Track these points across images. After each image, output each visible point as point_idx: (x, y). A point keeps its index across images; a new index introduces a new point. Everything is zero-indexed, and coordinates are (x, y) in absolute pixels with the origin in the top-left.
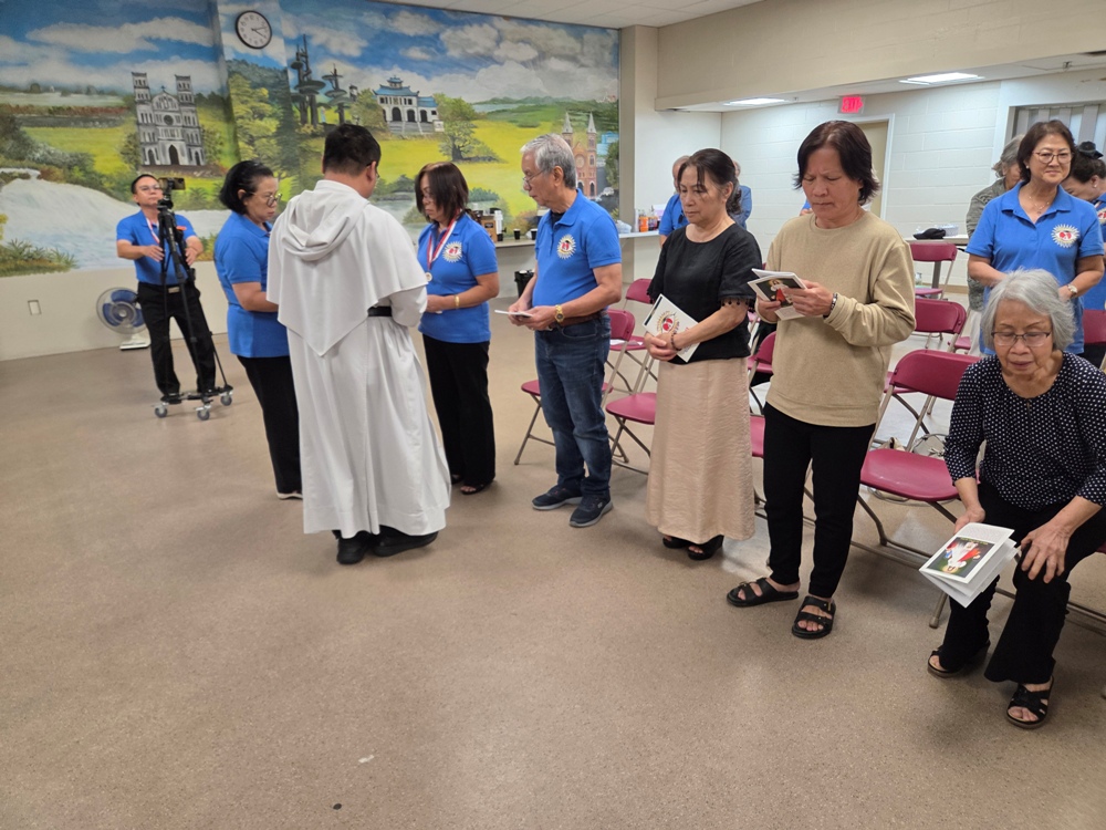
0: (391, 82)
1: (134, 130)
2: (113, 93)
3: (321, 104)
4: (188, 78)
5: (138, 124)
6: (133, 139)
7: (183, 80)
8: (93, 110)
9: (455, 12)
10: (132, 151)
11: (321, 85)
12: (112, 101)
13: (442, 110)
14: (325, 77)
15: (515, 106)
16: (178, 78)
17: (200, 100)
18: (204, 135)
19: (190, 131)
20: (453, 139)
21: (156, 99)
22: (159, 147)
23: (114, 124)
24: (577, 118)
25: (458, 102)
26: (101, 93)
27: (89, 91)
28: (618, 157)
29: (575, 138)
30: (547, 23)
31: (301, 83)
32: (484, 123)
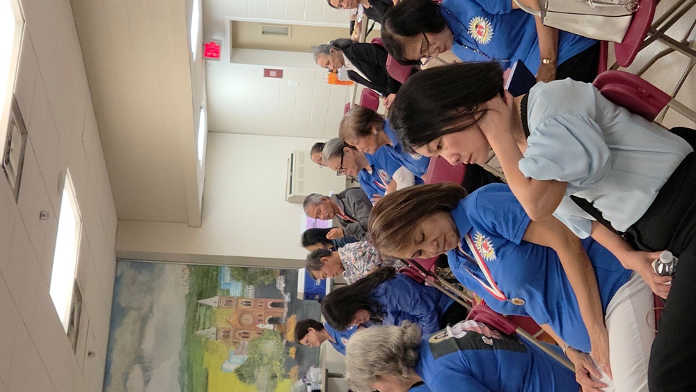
24: (202, 321)
28: (245, 269)
29: (223, 325)
30: (109, 351)
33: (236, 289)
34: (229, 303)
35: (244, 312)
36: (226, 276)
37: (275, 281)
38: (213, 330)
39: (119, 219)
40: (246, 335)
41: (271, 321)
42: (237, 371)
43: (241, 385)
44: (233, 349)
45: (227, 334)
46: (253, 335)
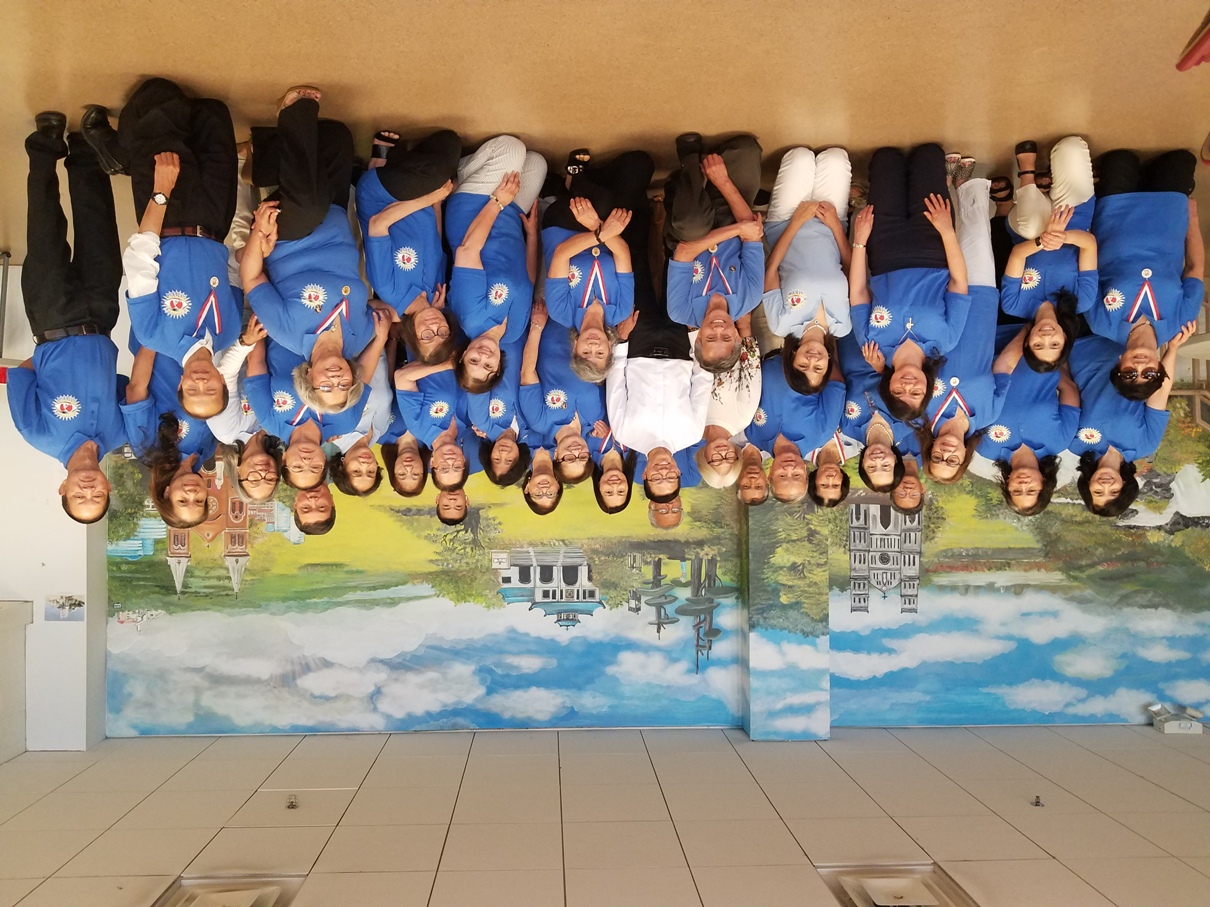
0: (575, 621)
1: (926, 547)
2: (942, 588)
3: (685, 585)
4: (854, 610)
5: (920, 553)
6: (929, 536)
7: (860, 607)
8: (966, 568)
11: (682, 611)
12: (943, 579)
13: (492, 585)
14: (674, 622)
15: (350, 596)
16: (866, 610)
18: (845, 542)
19: (862, 546)
20: (475, 543)
21: (895, 583)
22: (901, 527)
23: (945, 553)
24: (214, 582)
25: (461, 596)
26: (953, 588)
27: (967, 589)
31: (710, 612)
32: (413, 568)
33: (151, 529)
34: (178, 540)
36: (129, 547)
40: (237, 507)
41: (209, 465)
44: (263, 527)
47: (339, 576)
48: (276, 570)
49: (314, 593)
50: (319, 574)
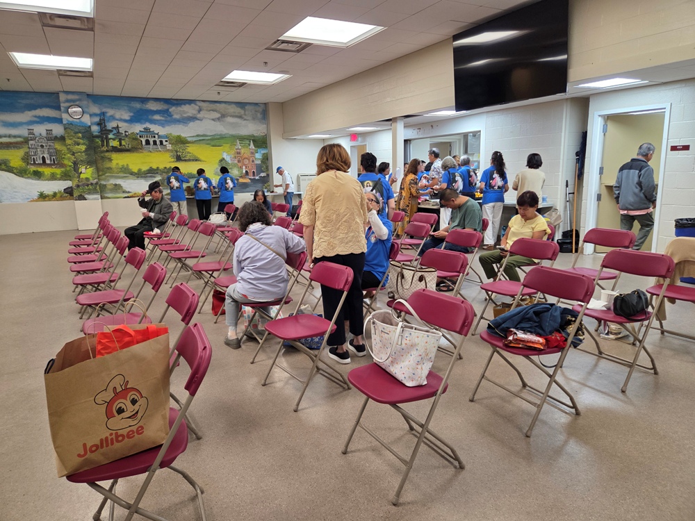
0: (144, 129)
1: (28, 150)
2: (19, 137)
3: (111, 139)
4: (51, 130)
5: (29, 148)
6: (27, 153)
7: (49, 131)
8: (11, 143)
9: (177, 100)
10: (26, 159)
11: (111, 131)
12: (19, 139)
13: (170, 140)
14: (113, 128)
15: (209, 138)
16: (47, 130)
17: (56, 138)
18: (57, 151)
19: (51, 150)
20: (177, 152)
21: (37, 139)
22: (38, 157)
23: (20, 148)
24: (243, 142)
25: (179, 137)
26: (15, 137)
27: (10, 137)
28: (268, 159)
29: (242, 151)
30: (225, 102)
31: (101, 130)
32: (193, 145)
33: (258, 156)
34: (252, 153)
35: (249, 160)
36: (264, 151)
37: (264, 172)
38: (240, 147)
39: (282, 103)
40: (239, 161)
41: (246, 171)
42: (224, 159)
43: (218, 161)
44: (233, 156)
45: (239, 153)
46: (240, 164)
47: (213, 143)
48: (229, 145)
49: (218, 139)
50: (218, 144)
